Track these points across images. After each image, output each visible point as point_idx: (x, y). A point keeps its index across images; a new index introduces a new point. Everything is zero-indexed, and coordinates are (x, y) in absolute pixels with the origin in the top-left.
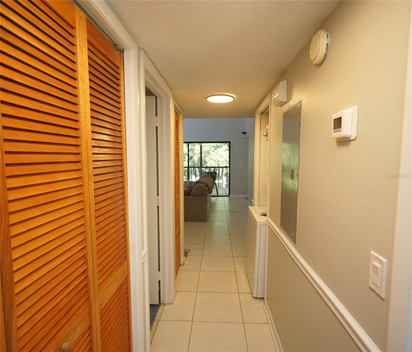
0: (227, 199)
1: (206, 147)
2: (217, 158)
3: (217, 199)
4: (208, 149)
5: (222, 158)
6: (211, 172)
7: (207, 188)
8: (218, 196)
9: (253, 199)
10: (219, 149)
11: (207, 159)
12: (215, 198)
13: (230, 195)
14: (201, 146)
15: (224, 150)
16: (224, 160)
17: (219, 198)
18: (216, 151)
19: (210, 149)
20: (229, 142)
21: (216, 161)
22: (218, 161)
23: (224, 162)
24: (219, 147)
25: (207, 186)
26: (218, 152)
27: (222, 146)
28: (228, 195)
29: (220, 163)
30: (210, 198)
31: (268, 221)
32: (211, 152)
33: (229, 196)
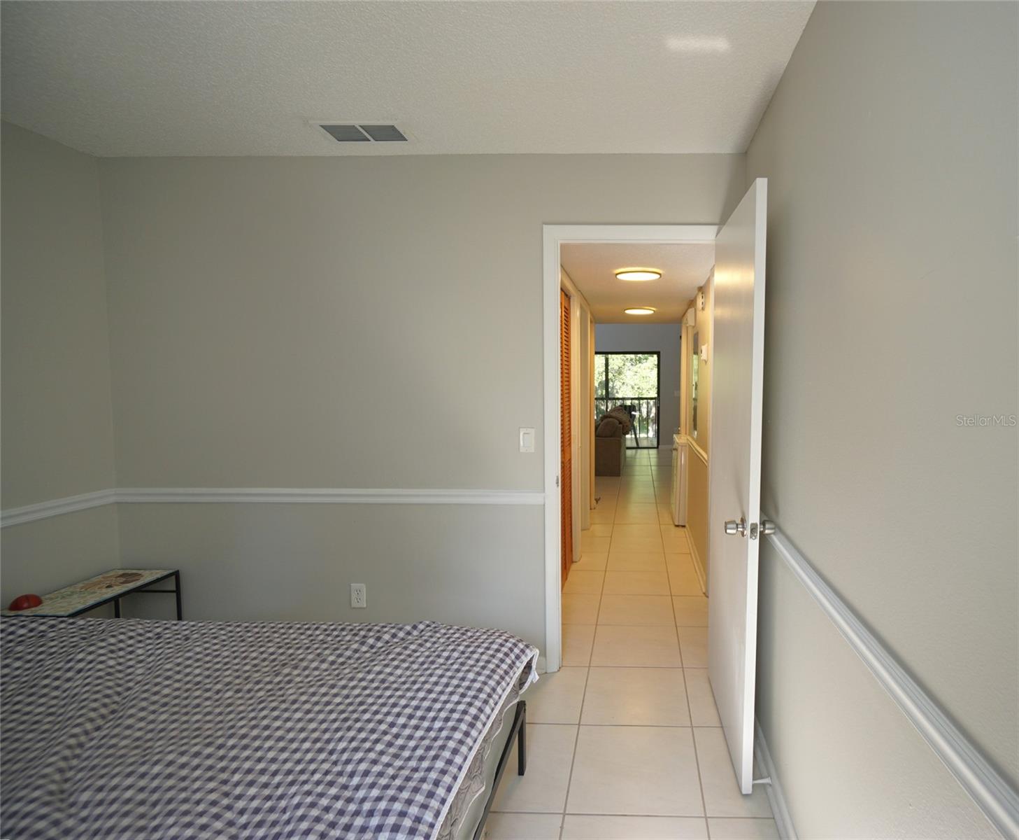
0: (653, 452)
1: (615, 361)
2: (637, 382)
3: (636, 453)
4: (621, 365)
5: (647, 382)
6: (626, 406)
7: (621, 425)
8: (638, 448)
9: (679, 427)
10: (640, 364)
11: (618, 384)
12: (634, 451)
13: (660, 446)
14: (607, 360)
15: (651, 367)
16: (650, 387)
17: (639, 451)
18: (635, 368)
19: (624, 365)
20: (658, 354)
21: (636, 387)
22: (638, 388)
23: (651, 389)
24: (640, 361)
25: (620, 423)
26: (639, 370)
27: (646, 359)
28: (656, 446)
29: (644, 392)
30: (625, 452)
31: (688, 439)
32: (625, 371)
33: (657, 448)
